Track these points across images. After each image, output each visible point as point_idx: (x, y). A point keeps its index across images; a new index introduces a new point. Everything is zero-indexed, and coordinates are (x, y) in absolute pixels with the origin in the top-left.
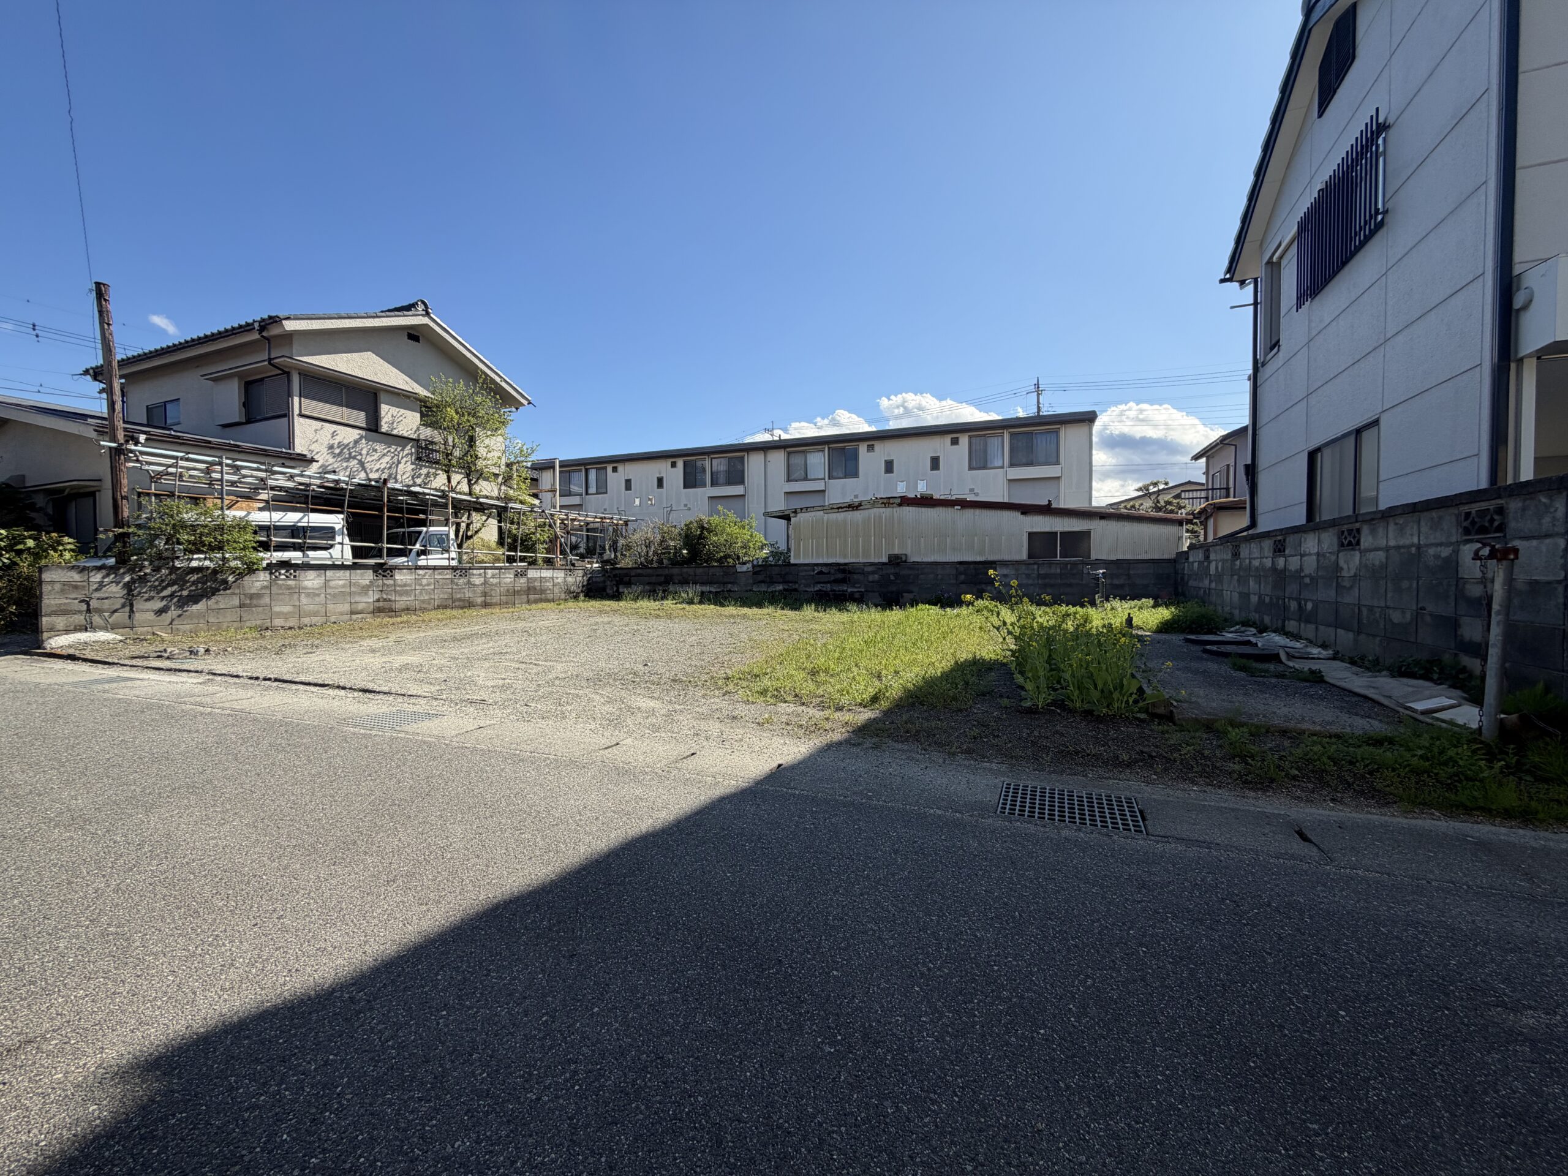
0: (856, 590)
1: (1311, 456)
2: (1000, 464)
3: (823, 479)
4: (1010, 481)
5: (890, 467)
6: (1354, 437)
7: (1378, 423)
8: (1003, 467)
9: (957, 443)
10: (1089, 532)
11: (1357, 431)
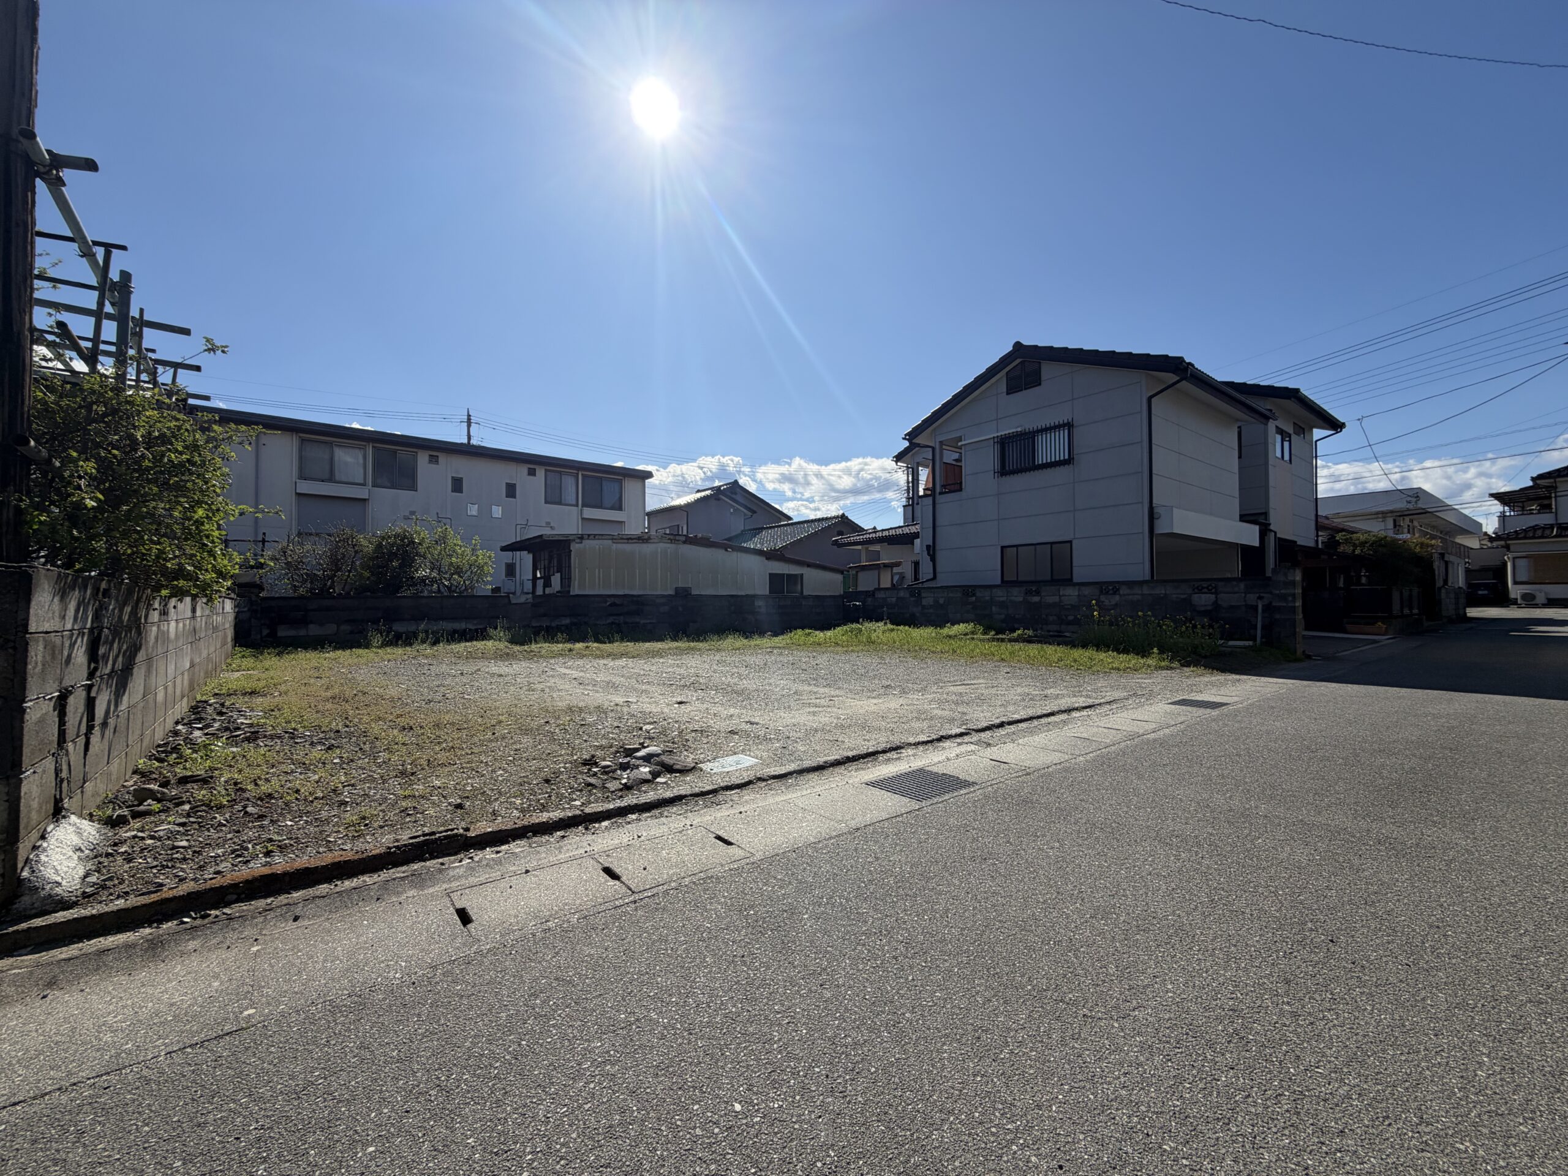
0: (651, 622)
1: (1003, 548)
2: (574, 502)
3: (364, 485)
4: (583, 519)
5: (457, 485)
6: (1049, 546)
7: (1070, 542)
8: (577, 505)
9: (534, 475)
10: (802, 575)
11: (1052, 543)
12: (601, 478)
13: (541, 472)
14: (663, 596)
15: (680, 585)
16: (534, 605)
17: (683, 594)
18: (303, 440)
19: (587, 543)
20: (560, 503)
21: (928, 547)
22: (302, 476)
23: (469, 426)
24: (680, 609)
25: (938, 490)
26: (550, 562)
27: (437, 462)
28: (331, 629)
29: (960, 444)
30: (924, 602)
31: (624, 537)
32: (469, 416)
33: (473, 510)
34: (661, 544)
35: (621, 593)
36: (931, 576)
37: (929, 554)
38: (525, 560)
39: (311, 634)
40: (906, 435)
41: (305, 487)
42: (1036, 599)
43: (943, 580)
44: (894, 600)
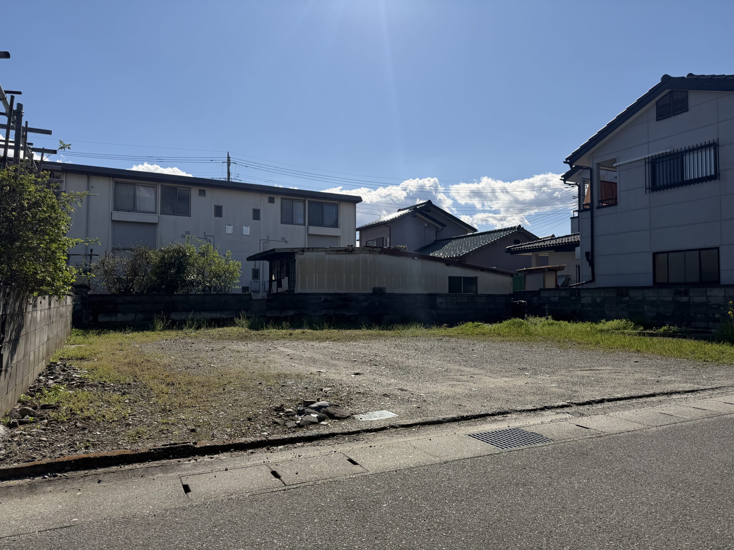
0: (352, 314)
1: (655, 254)
2: (302, 222)
3: (155, 213)
4: (309, 235)
5: (218, 211)
6: (697, 252)
7: (718, 248)
8: (304, 225)
9: (273, 202)
10: (476, 278)
11: (700, 250)
12: (322, 203)
13: (278, 200)
14: (364, 294)
15: (377, 285)
16: (268, 301)
17: (378, 292)
18: (116, 183)
19: (307, 254)
20: (292, 223)
21: (587, 254)
22: (116, 208)
23: (229, 165)
24: (377, 304)
25: (596, 204)
26: (281, 269)
27: (204, 195)
28: (130, 317)
29: (614, 165)
30: (583, 301)
31: (335, 250)
32: (229, 157)
33: (229, 230)
34: (363, 255)
35: (331, 291)
36: (590, 278)
37: (588, 260)
38: (264, 266)
39: (118, 320)
40: (567, 159)
41: (119, 216)
42: (684, 299)
43: (600, 282)
44: (557, 299)
